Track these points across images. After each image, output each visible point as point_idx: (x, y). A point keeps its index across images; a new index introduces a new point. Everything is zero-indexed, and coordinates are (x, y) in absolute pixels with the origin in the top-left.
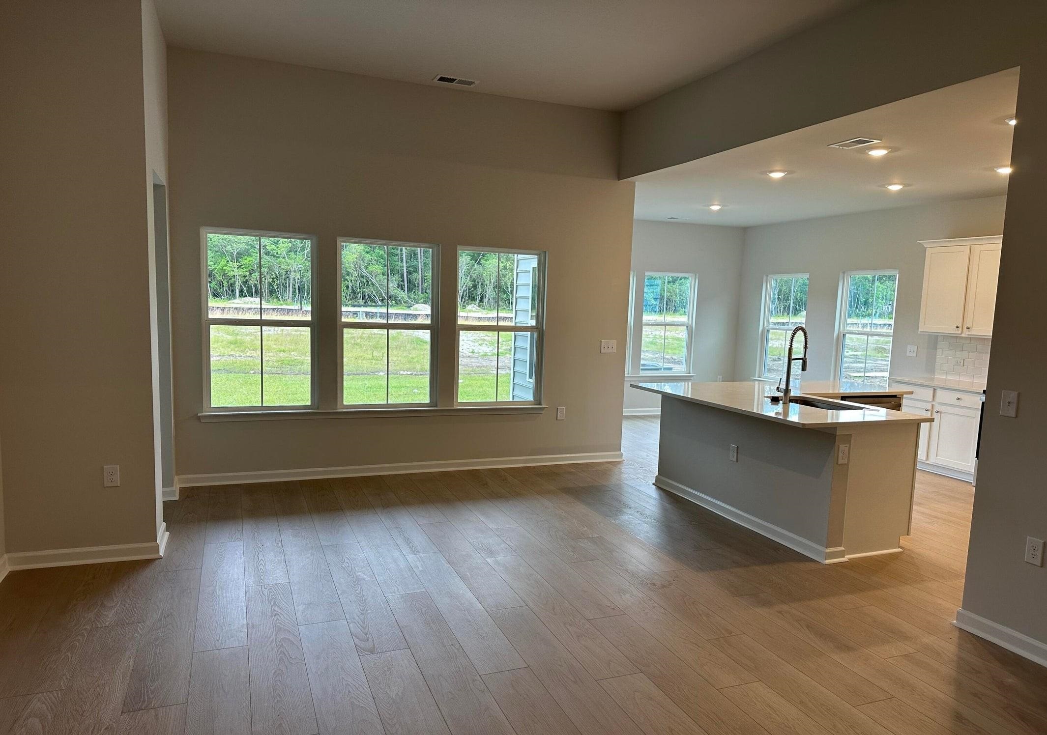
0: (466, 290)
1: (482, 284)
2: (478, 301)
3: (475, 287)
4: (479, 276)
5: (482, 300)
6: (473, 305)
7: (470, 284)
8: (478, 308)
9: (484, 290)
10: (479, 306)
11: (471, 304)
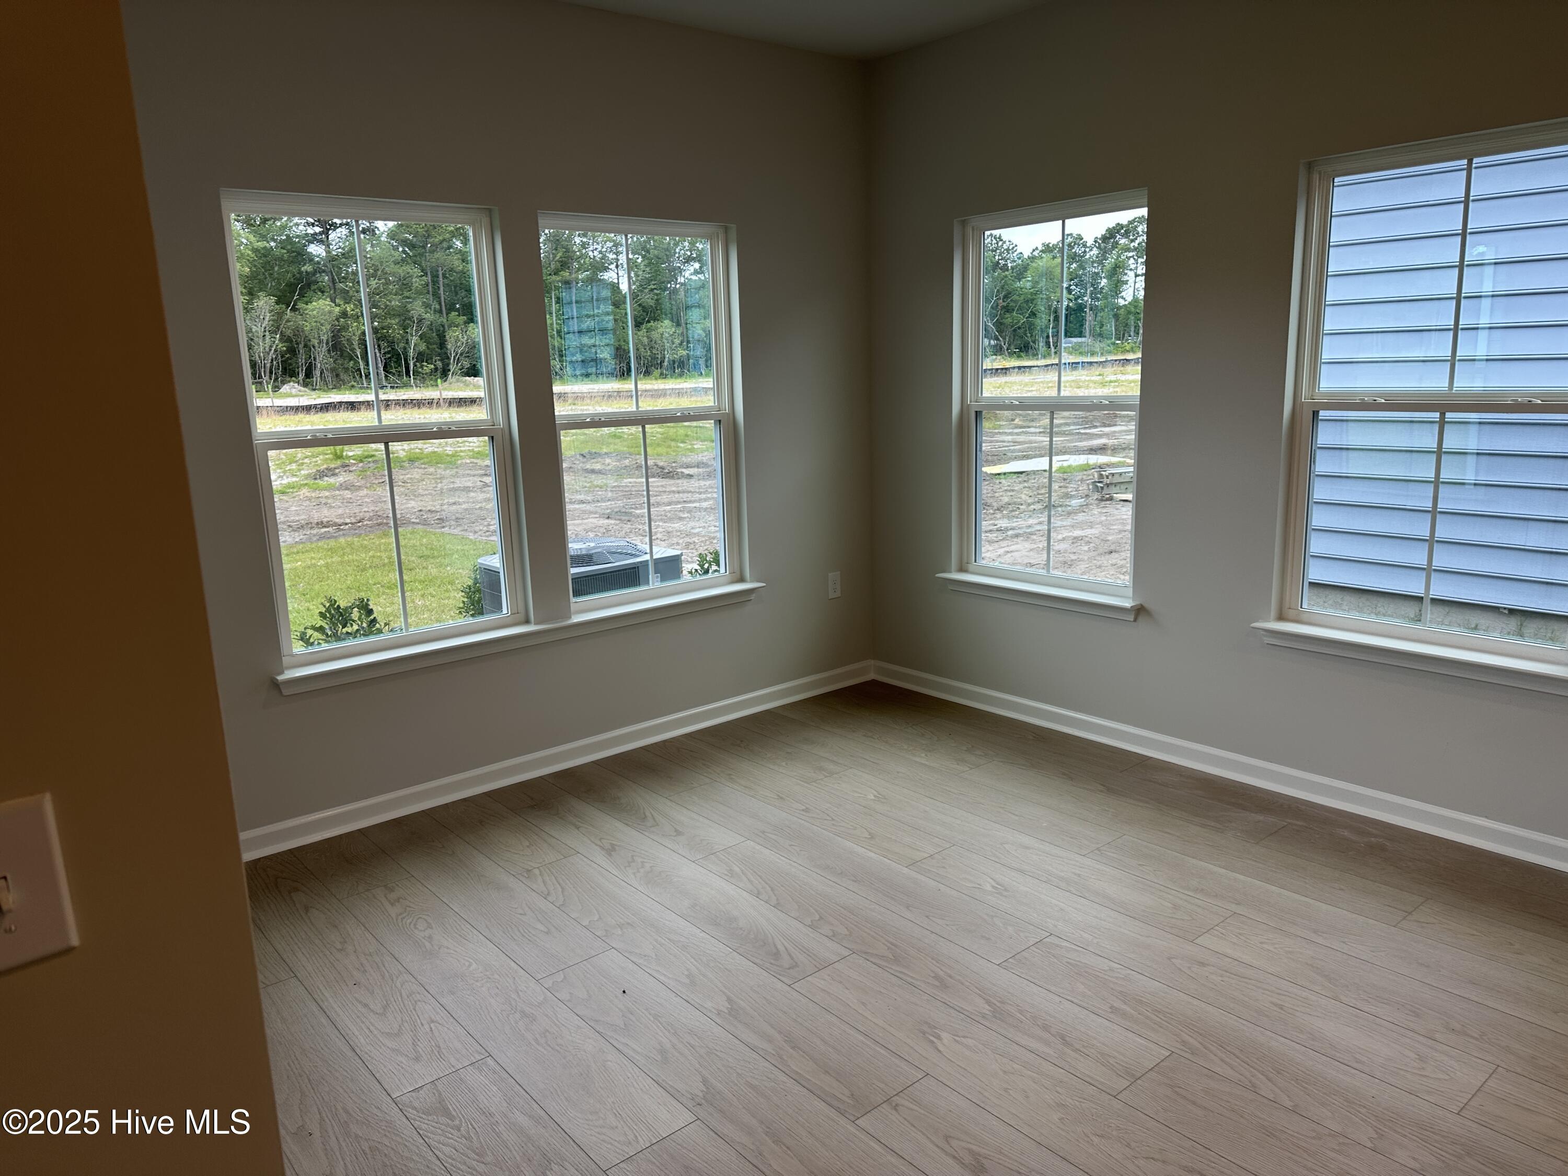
0: (276, 358)
1: (306, 346)
2: (301, 376)
3: (292, 351)
4: (298, 331)
5: (309, 374)
6: (292, 384)
7: (282, 347)
8: (302, 389)
9: (310, 356)
10: (305, 385)
11: (289, 382)
